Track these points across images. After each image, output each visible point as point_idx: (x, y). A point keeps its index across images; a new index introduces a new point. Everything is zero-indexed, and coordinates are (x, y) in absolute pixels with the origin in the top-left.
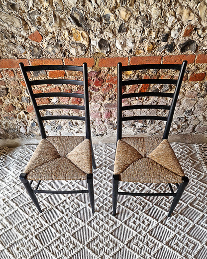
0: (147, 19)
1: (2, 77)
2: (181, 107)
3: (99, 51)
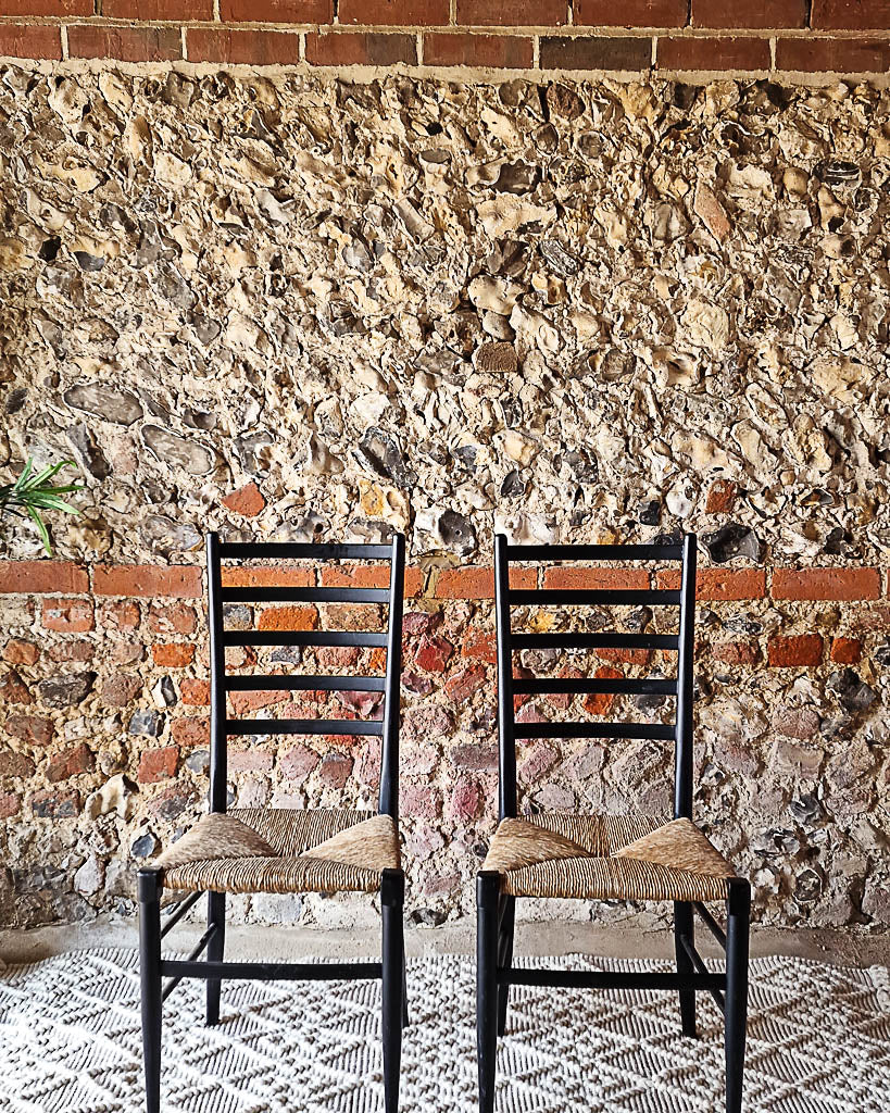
0: (587, 462)
1: (93, 628)
2: (768, 780)
3: (441, 545)
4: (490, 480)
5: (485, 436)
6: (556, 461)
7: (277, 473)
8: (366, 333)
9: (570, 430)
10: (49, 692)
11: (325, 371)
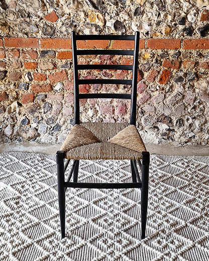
0: (162, 4)
1: (5, 57)
3: (114, 32)
4: (130, 11)
6: (152, 4)
7: (62, 8)
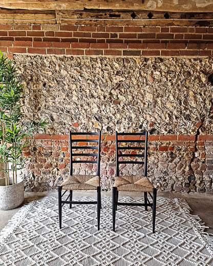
0: (130, 118)
1: (52, 145)
2: (159, 169)
3: (107, 132)
4: (115, 122)
5: (114, 115)
6: (125, 118)
7: (81, 120)
8: (95, 98)
9: (128, 113)
10: (45, 155)
11: (88, 104)
